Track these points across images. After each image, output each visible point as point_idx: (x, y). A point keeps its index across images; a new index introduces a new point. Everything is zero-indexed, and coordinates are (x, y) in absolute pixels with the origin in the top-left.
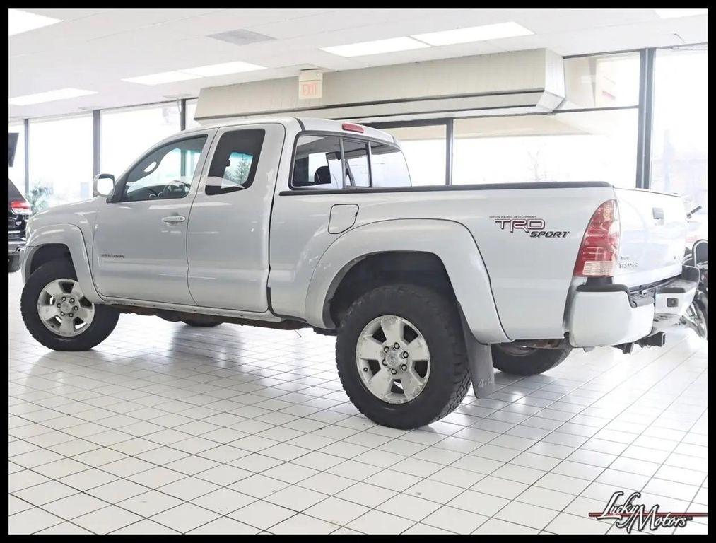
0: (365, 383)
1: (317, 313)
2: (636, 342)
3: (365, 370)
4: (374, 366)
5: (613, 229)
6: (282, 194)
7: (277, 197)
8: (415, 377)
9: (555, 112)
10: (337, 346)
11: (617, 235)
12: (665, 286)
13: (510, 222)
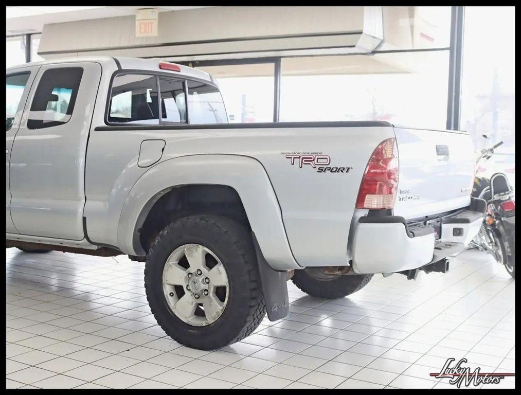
0: (171, 308)
1: (128, 240)
2: (420, 269)
3: (171, 294)
4: (179, 291)
5: (392, 165)
6: (97, 129)
7: (93, 132)
8: (215, 301)
9: (374, 52)
10: (146, 272)
11: (397, 170)
12: (453, 216)
13: (299, 158)
